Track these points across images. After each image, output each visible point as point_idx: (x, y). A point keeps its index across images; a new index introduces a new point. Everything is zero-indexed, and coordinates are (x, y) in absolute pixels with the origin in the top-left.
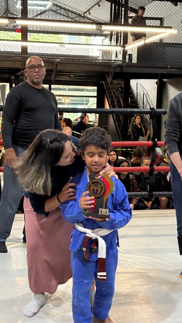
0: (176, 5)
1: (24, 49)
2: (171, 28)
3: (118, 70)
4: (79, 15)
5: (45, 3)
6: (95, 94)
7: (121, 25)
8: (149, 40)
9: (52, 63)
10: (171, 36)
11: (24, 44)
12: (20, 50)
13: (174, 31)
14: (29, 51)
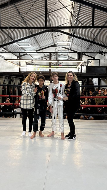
0: (102, 54)
1: (50, 70)
11: (50, 68)
14: (52, 71)
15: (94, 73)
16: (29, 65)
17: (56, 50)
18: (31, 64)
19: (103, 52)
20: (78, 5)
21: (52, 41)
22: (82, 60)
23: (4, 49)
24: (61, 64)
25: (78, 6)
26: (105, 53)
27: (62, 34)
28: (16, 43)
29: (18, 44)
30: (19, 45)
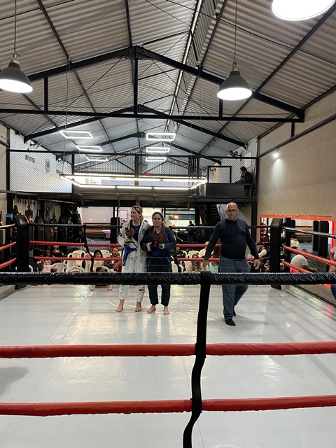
3: (194, 200)
5: (162, 158)
6: (194, 213)
10: (204, 184)
15: (221, 197)
16: (80, 172)
18: (83, 170)
21: (135, 126)
23: (33, 143)
24: (151, 172)
28: (61, 132)
29: (64, 133)
30: (67, 135)
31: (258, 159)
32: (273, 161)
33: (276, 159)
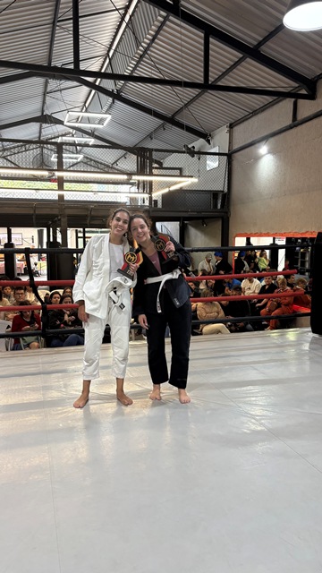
0: (193, 157)
1: (61, 197)
2: (192, 177)
4: (108, 166)
5: (78, 156)
7: (147, 175)
8: (173, 188)
9: (87, 209)
10: (193, 184)
11: (61, 193)
12: (57, 198)
13: (195, 180)
14: (65, 198)
15: (183, 209)
17: (40, 132)
19: (196, 150)
20: (160, 16)
21: (39, 105)
22: (151, 174)
25: (158, 21)
26: (200, 153)
27: (78, 84)
31: (230, 156)
32: (257, 158)
33: (263, 156)
